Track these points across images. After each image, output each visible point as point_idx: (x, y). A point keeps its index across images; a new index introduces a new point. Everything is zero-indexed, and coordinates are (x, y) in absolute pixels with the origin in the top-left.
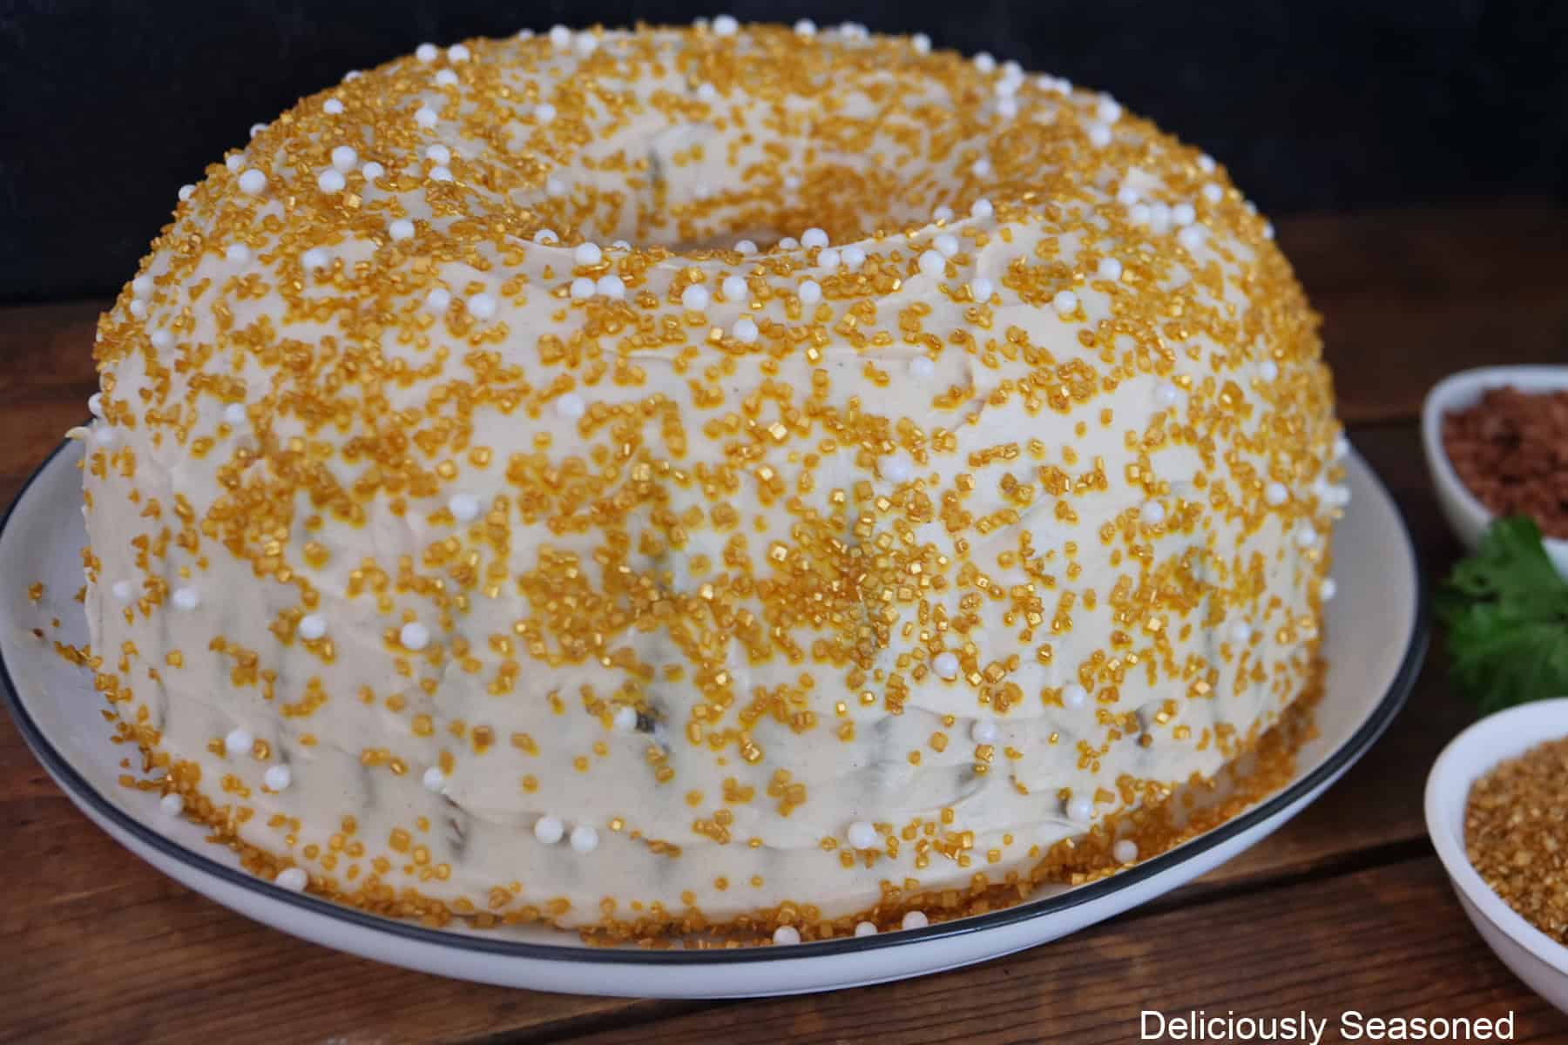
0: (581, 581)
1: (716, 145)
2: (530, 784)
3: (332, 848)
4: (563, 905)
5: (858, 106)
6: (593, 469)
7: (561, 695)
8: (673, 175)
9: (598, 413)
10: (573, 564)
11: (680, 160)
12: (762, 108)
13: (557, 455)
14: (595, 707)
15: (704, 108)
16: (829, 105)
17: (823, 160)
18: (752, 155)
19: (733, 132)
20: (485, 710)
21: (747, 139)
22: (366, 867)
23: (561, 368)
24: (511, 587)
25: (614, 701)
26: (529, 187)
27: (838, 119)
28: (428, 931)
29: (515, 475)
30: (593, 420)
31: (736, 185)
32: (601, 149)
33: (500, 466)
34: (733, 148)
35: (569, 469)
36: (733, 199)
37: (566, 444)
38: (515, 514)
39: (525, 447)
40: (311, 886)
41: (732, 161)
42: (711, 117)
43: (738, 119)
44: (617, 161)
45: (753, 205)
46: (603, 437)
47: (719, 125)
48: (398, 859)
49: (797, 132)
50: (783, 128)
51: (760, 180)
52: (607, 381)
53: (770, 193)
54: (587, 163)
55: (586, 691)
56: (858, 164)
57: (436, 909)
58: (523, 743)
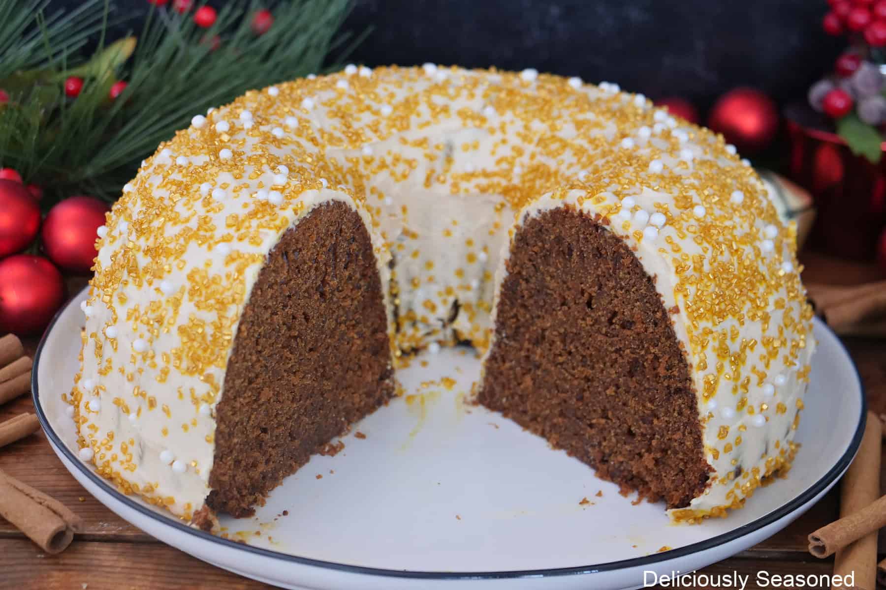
0: (203, 336)
1: (487, 142)
2: (165, 432)
3: (102, 444)
4: (171, 501)
5: (567, 131)
6: (224, 282)
7: (182, 390)
8: (458, 155)
9: (235, 256)
10: (202, 327)
11: (466, 148)
12: (519, 125)
13: (212, 272)
14: (196, 401)
15: (483, 120)
16: (553, 128)
17: (540, 159)
18: (505, 151)
19: (499, 136)
20: (154, 389)
21: (504, 141)
22: (108, 456)
23: (232, 231)
24: (174, 330)
25: (203, 400)
26: (346, 147)
27: (553, 137)
28: (119, 494)
29: (191, 277)
30: (230, 259)
31: (491, 167)
32: (415, 134)
33: (187, 270)
34: (496, 145)
35: (214, 281)
36: (486, 174)
37: (218, 268)
38: (186, 296)
39: (201, 266)
40: (92, 462)
41: (493, 153)
42: (487, 125)
43: (503, 129)
44: (422, 143)
45: (496, 180)
46: (232, 267)
47: (492, 131)
48: (122, 457)
49: (530, 142)
50: (525, 138)
51: (504, 166)
52: (246, 242)
53: (507, 174)
54: (404, 141)
55: (192, 390)
56: (552, 164)
57: (126, 486)
58: (166, 411)
